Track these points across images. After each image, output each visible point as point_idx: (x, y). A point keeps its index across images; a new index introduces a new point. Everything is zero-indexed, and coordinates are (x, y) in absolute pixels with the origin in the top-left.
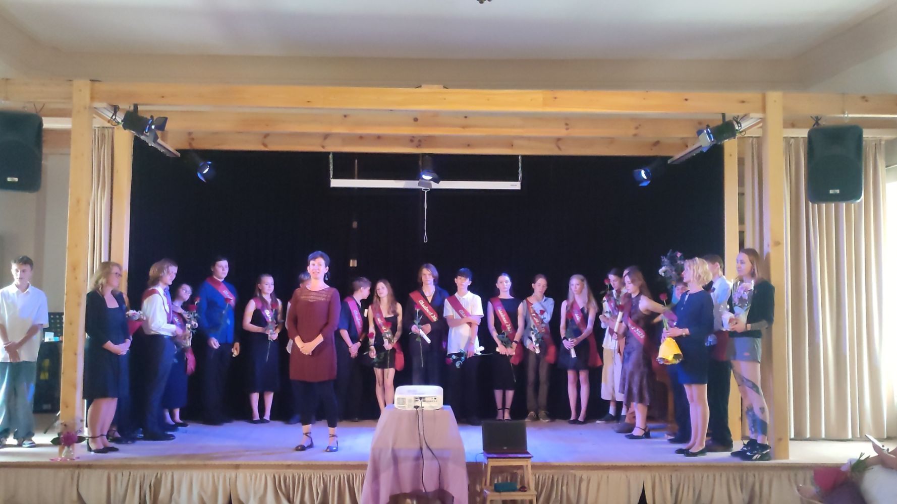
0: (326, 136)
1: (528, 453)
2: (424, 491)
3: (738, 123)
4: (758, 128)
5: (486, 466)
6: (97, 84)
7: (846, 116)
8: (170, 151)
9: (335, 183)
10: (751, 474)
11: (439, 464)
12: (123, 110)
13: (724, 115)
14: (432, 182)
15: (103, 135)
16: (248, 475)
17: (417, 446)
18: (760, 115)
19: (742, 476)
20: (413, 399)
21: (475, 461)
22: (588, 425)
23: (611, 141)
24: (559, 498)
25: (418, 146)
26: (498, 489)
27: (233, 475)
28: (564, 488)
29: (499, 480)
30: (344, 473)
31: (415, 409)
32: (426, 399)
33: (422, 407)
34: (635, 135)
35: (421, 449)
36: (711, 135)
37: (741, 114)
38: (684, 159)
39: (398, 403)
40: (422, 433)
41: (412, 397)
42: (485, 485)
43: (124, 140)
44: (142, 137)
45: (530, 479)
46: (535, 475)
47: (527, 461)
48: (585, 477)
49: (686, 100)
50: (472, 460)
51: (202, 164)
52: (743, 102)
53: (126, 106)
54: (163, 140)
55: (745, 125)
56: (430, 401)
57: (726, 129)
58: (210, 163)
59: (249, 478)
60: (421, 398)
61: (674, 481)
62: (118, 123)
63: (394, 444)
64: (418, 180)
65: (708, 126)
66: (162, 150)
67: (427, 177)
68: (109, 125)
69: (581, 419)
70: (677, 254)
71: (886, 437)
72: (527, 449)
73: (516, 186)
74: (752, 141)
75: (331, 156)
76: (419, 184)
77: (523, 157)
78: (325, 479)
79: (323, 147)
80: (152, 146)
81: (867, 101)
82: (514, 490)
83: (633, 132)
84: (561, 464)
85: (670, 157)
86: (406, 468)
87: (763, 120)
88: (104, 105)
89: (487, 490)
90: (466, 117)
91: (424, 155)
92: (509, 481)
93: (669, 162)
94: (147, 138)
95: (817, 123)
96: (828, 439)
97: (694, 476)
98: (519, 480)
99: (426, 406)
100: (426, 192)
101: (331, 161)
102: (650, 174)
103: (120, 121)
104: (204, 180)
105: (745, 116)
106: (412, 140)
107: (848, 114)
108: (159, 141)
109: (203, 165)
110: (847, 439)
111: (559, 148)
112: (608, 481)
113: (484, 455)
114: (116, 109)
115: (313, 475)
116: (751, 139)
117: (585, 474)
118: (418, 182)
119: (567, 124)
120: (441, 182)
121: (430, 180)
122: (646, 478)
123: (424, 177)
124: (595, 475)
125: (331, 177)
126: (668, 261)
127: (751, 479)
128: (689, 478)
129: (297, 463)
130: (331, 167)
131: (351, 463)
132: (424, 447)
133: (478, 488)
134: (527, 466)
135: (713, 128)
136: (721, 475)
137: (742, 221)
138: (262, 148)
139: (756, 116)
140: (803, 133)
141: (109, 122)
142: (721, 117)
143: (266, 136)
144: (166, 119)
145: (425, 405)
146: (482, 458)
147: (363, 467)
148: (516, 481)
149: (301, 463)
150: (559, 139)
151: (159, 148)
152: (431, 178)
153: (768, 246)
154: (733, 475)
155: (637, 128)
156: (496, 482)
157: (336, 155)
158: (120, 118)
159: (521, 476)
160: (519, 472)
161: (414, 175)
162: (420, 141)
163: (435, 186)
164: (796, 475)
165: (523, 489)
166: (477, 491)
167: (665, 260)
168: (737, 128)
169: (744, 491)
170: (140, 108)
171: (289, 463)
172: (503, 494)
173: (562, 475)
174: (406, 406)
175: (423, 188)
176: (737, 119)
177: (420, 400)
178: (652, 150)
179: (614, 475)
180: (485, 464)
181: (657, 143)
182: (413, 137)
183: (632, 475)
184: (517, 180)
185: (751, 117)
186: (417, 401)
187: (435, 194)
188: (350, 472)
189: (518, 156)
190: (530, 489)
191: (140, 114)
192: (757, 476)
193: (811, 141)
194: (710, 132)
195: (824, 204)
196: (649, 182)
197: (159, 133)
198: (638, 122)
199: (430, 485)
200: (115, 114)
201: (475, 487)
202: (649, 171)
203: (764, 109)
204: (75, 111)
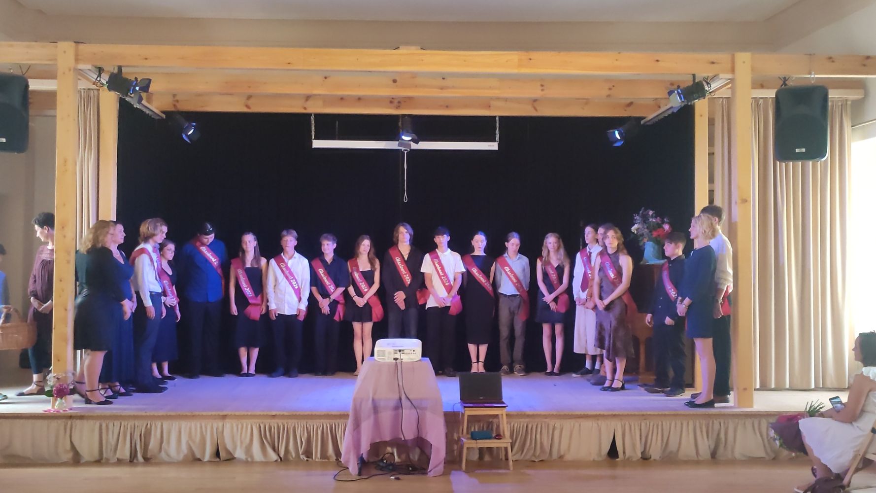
0: (308, 98)
1: (503, 403)
2: (403, 439)
3: (708, 83)
4: (728, 88)
5: (463, 415)
6: (81, 46)
7: (813, 76)
8: (156, 113)
9: (317, 144)
10: (716, 422)
11: (417, 412)
12: (108, 71)
13: (694, 76)
14: (412, 143)
15: (89, 97)
16: (234, 425)
17: (397, 397)
18: (730, 76)
19: (708, 424)
20: (392, 352)
21: (452, 411)
22: (563, 377)
23: (587, 102)
24: (533, 445)
25: (398, 107)
26: (474, 437)
27: (220, 424)
28: (538, 436)
29: (476, 428)
30: (327, 423)
31: (395, 361)
32: (405, 351)
33: (402, 359)
34: (609, 96)
35: (400, 399)
36: (682, 95)
37: (711, 75)
38: (656, 120)
39: (378, 356)
40: (401, 384)
41: (391, 349)
42: (462, 433)
43: (110, 102)
44: (127, 99)
45: (505, 428)
46: (510, 424)
47: (502, 410)
48: (557, 425)
49: (658, 61)
50: (449, 409)
51: (187, 125)
52: (713, 63)
53: (111, 68)
54: (149, 101)
55: (714, 85)
56: (409, 354)
57: (696, 89)
58: (194, 124)
59: (235, 429)
60: (400, 351)
61: (643, 428)
62: (103, 84)
63: (375, 393)
64: (398, 141)
65: (679, 87)
66: (148, 112)
67: (406, 138)
68: (94, 87)
69: (556, 371)
70: (648, 212)
71: (847, 387)
72: (502, 399)
73: (494, 146)
74: (722, 101)
75: (312, 118)
76: (399, 146)
77: (501, 118)
78: (309, 428)
79: (305, 108)
80: (137, 108)
81: (833, 61)
82: (490, 438)
83: (608, 92)
84: (535, 413)
85: (643, 118)
86: (386, 417)
87: (732, 81)
88: (89, 67)
89: (464, 438)
90: (444, 79)
91: (404, 116)
92: (485, 429)
93: (642, 122)
94: (132, 100)
95: (785, 84)
96: (792, 389)
97: (662, 425)
98: (495, 427)
99: (405, 358)
100: (406, 152)
101: (313, 122)
102: (624, 134)
103: (105, 82)
104: (188, 141)
105: (715, 77)
106: (392, 101)
107: (814, 74)
108: (144, 102)
109: (187, 127)
110: (810, 388)
111: (536, 110)
112: (580, 429)
113: (461, 405)
114: (100, 70)
115: (297, 426)
116: (721, 99)
117: (558, 423)
118: (398, 142)
119: (542, 86)
120: (420, 142)
121: (410, 141)
122: (617, 426)
123: (404, 137)
124: (568, 424)
125: (313, 138)
126: (641, 219)
127: (716, 427)
128: (658, 426)
129: (282, 413)
130: (313, 128)
131: (334, 413)
132: (403, 397)
133: (456, 437)
134: (502, 415)
135: (684, 88)
136: (688, 423)
137: (711, 180)
138: (245, 110)
139: (725, 77)
140: (771, 94)
141: (94, 84)
142: (691, 77)
143: (249, 97)
144: (150, 80)
145: (403, 356)
146: (459, 407)
147: (345, 416)
148: (492, 429)
149: (286, 413)
150: (535, 101)
151: (144, 110)
152: (410, 138)
153: (736, 203)
154: (700, 423)
155: (610, 89)
156: (472, 430)
157: (317, 116)
158: (105, 78)
159: (497, 425)
160: (495, 420)
161: (394, 136)
162: (399, 102)
163: (414, 146)
164: (759, 424)
165: (499, 437)
166: (455, 440)
167: (637, 217)
168: (707, 88)
169: (710, 439)
170: (124, 70)
171: (274, 413)
172: (478, 441)
173: (536, 424)
174: (386, 358)
175: (403, 149)
176: (707, 79)
177: (398, 352)
178: (625, 110)
179: (587, 424)
180: (462, 413)
181: (631, 104)
182: (393, 98)
183: (603, 424)
184: (494, 141)
185: (720, 77)
186: (396, 353)
187: (415, 154)
188: (333, 422)
189: (495, 117)
190: (505, 437)
191: (124, 76)
192: (722, 424)
193: (777, 100)
194: (680, 92)
195: (791, 163)
196: (622, 142)
197: (144, 95)
198: (612, 83)
199: (409, 434)
200: (99, 75)
201: (453, 436)
202: (623, 132)
203: (733, 70)
204: (59, 73)
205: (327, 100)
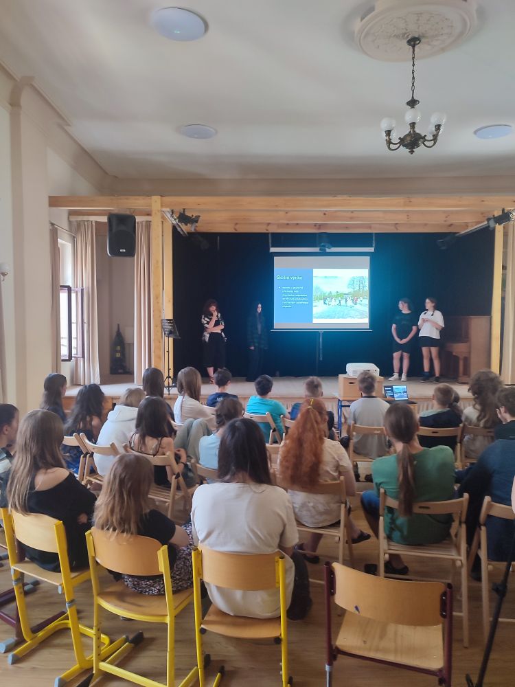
0: (269, 224)
6: (164, 198)
8: (185, 233)
9: (273, 249)
12: (178, 212)
13: (504, 210)
14: (326, 248)
25: (319, 228)
34: (445, 221)
37: (513, 209)
44: (176, 226)
49: (483, 201)
52: (514, 201)
53: (179, 209)
73: (371, 250)
75: (270, 235)
76: (320, 250)
77: (375, 234)
79: (267, 230)
83: (444, 219)
88: (168, 210)
91: (322, 233)
93: (456, 235)
101: (270, 238)
106: (315, 225)
111: (397, 229)
114: (172, 211)
119: (408, 216)
125: (270, 246)
130: (270, 241)
138: (234, 231)
142: (502, 211)
150: (396, 224)
155: (446, 217)
162: (320, 226)
170: (186, 211)
178: (448, 229)
181: (451, 225)
184: (372, 247)
189: (373, 233)
198: (448, 213)
200: (172, 214)
204: (153, 213)
205: (279, 225)
